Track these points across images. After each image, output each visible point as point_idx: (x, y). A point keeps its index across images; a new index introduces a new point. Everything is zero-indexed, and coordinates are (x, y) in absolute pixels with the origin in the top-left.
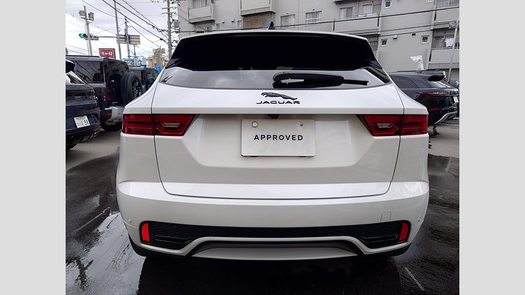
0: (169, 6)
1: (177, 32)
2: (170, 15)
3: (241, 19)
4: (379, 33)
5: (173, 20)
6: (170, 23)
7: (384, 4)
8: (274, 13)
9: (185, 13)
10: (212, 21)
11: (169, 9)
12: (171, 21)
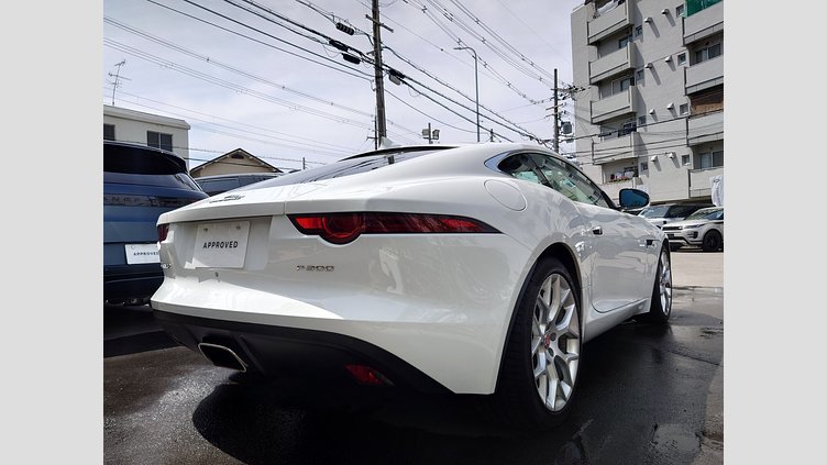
0: (556, 104)
1: (568, 141)
2: (557, 117)
3: (686, 100)
5: (562, 123)
6: (557, 128)
9: (585, 110)
10: (632, 115)
11: (556, 109)
12: (559, 125)
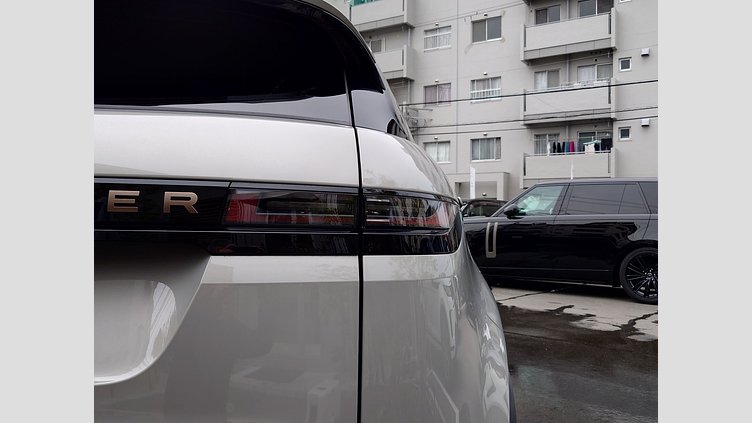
4: (613, 116)
7: (617, 64)
8: (412, 81)
